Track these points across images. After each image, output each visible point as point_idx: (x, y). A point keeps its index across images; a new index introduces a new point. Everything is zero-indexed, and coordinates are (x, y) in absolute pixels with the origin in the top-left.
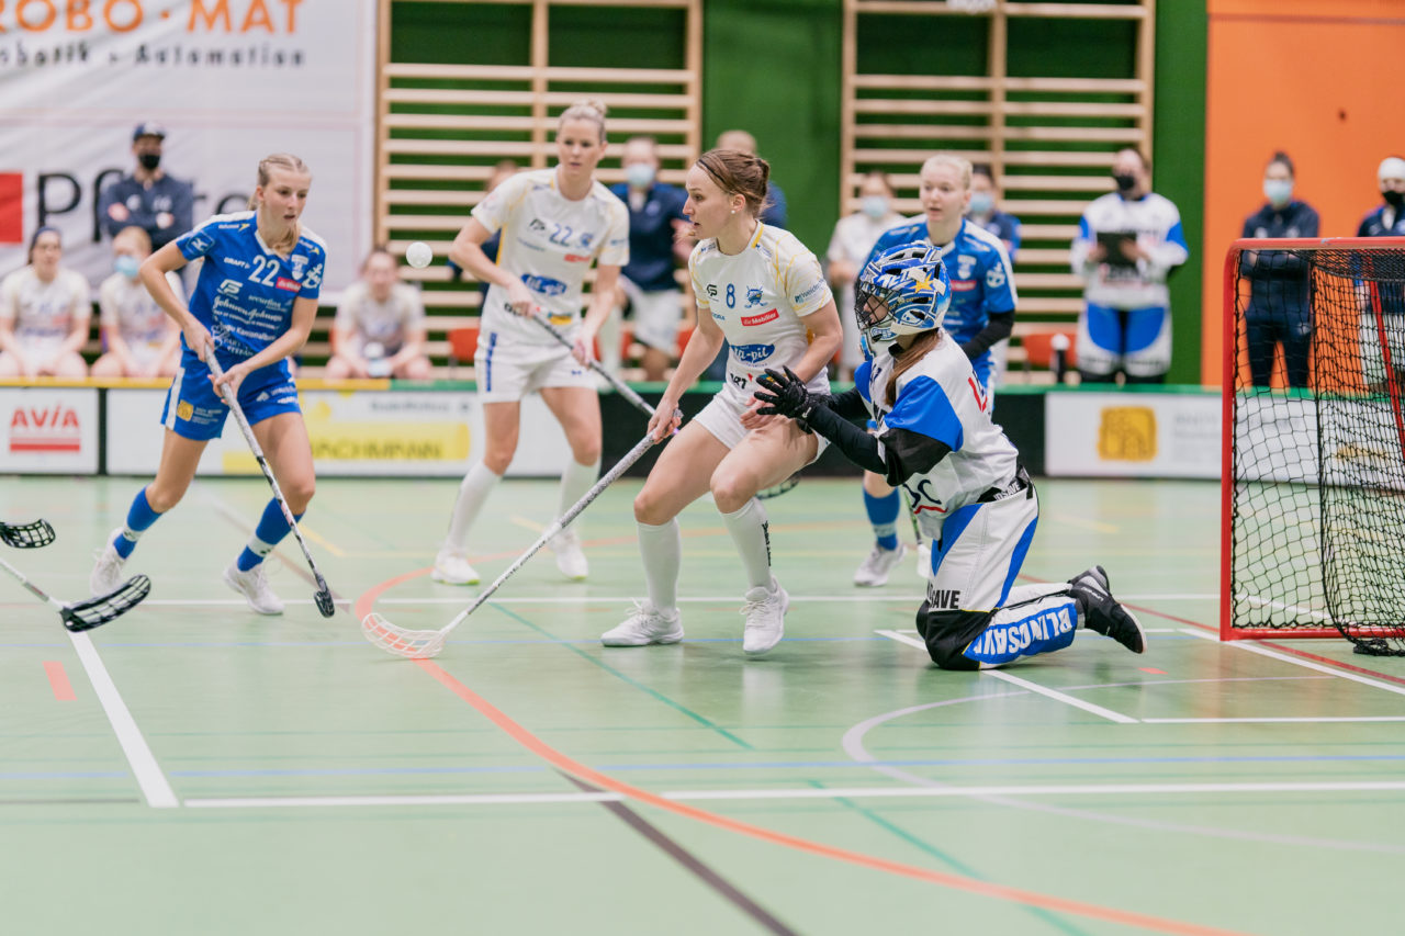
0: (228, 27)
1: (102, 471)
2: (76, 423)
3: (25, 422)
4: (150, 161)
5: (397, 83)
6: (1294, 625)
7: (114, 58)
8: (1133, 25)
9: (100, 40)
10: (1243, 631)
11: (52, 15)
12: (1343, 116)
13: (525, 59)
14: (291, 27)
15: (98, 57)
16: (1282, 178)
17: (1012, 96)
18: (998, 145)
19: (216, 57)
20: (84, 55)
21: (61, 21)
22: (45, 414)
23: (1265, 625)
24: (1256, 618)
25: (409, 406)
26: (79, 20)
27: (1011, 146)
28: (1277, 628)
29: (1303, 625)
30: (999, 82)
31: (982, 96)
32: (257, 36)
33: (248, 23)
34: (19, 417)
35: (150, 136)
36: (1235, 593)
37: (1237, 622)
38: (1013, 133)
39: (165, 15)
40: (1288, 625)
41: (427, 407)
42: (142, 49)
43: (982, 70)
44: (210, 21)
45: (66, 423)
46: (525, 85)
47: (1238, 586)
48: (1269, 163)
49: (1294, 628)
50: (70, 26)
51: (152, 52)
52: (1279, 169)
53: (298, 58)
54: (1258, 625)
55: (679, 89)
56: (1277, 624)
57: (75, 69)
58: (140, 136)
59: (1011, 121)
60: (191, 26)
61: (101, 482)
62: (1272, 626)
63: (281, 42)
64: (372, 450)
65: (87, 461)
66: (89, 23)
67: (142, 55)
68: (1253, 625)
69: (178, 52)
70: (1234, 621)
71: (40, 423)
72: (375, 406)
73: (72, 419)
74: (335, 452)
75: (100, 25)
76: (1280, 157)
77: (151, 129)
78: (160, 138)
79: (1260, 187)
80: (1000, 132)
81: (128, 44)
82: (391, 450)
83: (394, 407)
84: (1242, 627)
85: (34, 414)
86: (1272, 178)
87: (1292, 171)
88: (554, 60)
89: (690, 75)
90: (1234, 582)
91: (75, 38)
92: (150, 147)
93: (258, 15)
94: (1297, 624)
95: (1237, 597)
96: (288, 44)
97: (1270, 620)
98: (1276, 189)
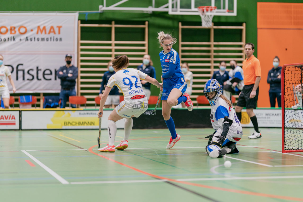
0: (46, 33)
1: (20, 129)
2: (14, 119)
3: (3, 119)
4: (69, 62)
5: (82, 44)
6: (298, 149)
7: (21, 40)
8: (241, 30)
9: (18, 36)
10: (287, 151)
11: (7, 31)
12: (286, 49)
13: (110, 39)
14: (59, 33)
15: (17, 40)
16: (277, 62)
17: (215, 46)
18: (212, 57)
19: (43, 39)
20: (14, 39)
21: (9, 32)
22: (8, 116)
23: (292, 149)
24: (290, 148)
25: (87, 114)
26: (13, 32)
27: (215, 57)
28: (294, 150)
29: (300, 149)
30: (212, 43)
31: (209, 46)
32: (52, 35)
33: (50, 32)
34: (2, 117)
35: (69, 57)
36: (285, 142)
37: (286, 149)
38: (215, 54)
39: (32, 30)
40: (297, 149)
41: (91, 114)
42: (27, 38)
43: (209, 40)
44: (42, 32)
45: (12, 118)
46: (110, 45)
47: (286, 141)
48: (274, 58)
49: (298, 150)
50: (11, 33)
51: (29, 38)
52: (276, 60)
53: (61, 39)
54: (290, 149)
55: (143, 45)
56: (294, 149)
57: (13, 42)
58: (67, 57)
59: (215, 51)
60: (37, 33)
61: (20, 131)
62: (293, 149)
63: (57, 36)
64: (79, 123)
65: (17, 127)
66: (15, 32)
67: (27, 39)
68: (289, 149)
69: (35, 38)
70: (285, 148)
71: (6, 119)
72: (80, 114)
73: (14, 118)
74: (71, 124)
75: (17, 33)
76: (276, 57)
77: (69, 55)
78: (71, 57)
79: (272, 63)
80: (213, 54)
81: (24, 37)
82: (84, 123)
83: (84, 114)
84: (287, 150)
85: (5, 116)
86: (275, 62)
87: (279, 60)
88: (116, 39)
89: (146, 42)
90: (285, 140)
91: (12, 35)
92: (69, 59)
93: (52, 30)
94: (299, 149)
95: (285, 143)
96: (59, 37)
97: (293, 148)
98: (275, 64)
